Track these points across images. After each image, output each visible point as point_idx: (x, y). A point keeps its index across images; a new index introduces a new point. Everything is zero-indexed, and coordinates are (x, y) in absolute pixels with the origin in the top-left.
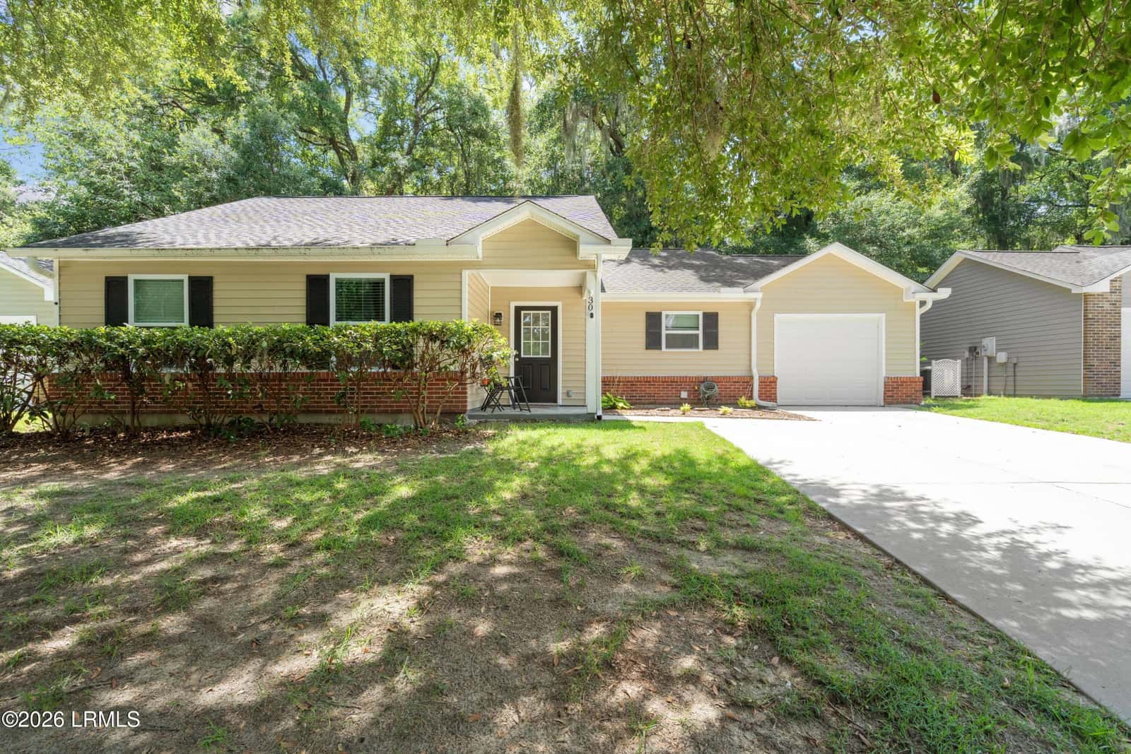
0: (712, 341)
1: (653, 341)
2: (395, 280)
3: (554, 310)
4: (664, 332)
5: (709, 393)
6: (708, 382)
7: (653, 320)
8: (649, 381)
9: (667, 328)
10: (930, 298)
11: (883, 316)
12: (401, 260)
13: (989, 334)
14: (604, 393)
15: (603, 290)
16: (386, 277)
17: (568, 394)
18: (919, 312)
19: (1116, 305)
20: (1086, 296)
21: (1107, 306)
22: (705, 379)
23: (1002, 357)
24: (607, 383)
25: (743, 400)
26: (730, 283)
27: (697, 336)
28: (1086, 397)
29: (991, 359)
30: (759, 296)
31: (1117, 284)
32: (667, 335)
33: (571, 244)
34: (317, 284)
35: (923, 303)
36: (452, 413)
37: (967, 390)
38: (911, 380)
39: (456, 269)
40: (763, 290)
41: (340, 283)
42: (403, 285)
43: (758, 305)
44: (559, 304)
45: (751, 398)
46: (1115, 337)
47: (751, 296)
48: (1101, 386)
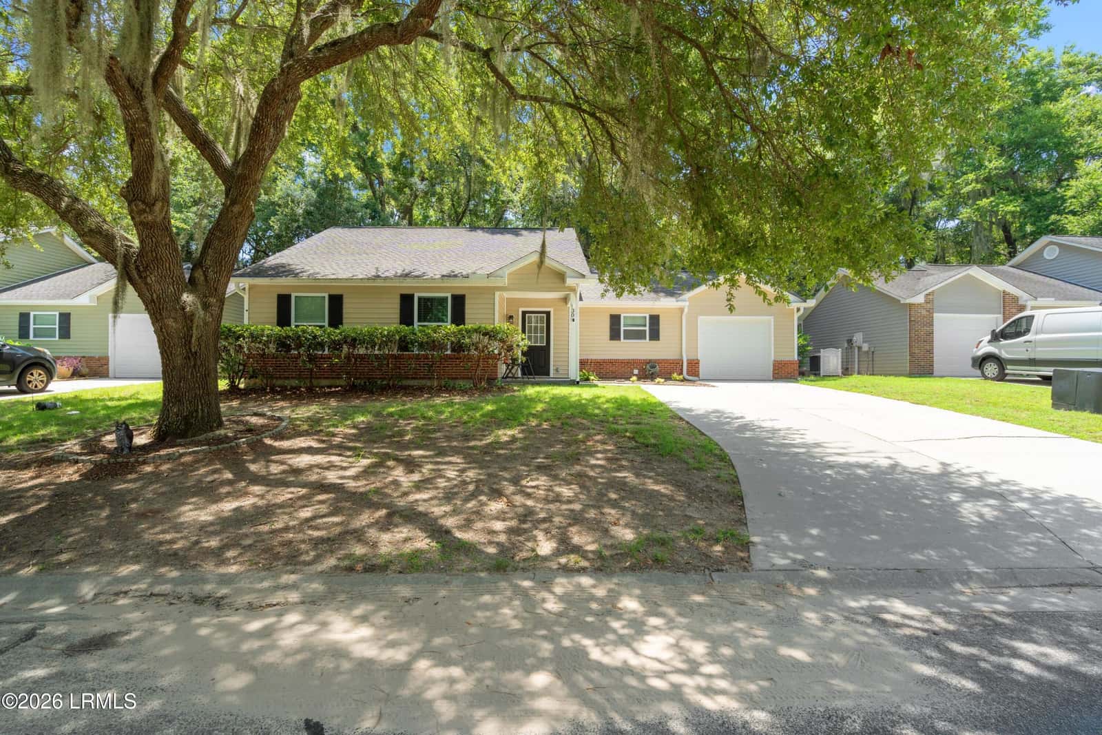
0: (655, 335)
1: (615, 335)
2: (455, 297)
3: (548, 313)
4: (622, 328)
5: (653, 370)
6: (652, 363)
7: (615, 320)
8: (612, 362)
9: (625, 326)
10: (803, 306)
11: (772, 319)
12: (458, 286)
13: (858, 330)
14: (581, 370)
15: (581, 299)
16: (449, 295)
17: (557, 370)
18: (796, 316)
19: (930, 312)
20: (910, 305)
21: (924, 312)
22: (650, 361)
23: (866, 347)
24: (583, 363)
25: (675, 375)
26: (673, 294)
27: (645, 331)
28: (911, 375)
29: (859, 349)
30: (687, 303)
31: (931, 297)
32: (625, 331)
33: (561, 276)
34: (406, 300)
35: (798, 309)
36: (491, 380)
37: (845, 371)
38: (791, 363)
39: (491, 291)
40: (690, 299)
41: (420, 299)
42: (459, 301)
43: (686, 310)
44: (551, 310)
45: (681, 373)
46: (930, 334)
47: (680, 304)
48: (922, 367)
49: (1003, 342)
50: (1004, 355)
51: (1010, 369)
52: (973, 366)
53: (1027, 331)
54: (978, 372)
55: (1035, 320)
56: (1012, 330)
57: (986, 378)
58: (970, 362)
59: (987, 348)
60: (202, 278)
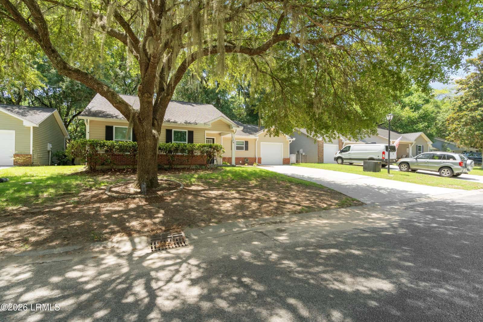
0: (247, 149)
3: (213, 139)
5: (246, 161)
9: (236, 145)
10: (292, 140)
11: (282, 143)
12: (191, 127)
13: (301, 148)
14: (223, 162)
16: (187, 131)
18: (289, 143)
19: (323, 143)
20: (318, 141)
21: (321, 143)
22: (246, 158)
23: (304, 154)
24: (224, 159)
26: (251, 134)
27: (243, 147)
28: (318, 163)
29: (302, 154)
30: (258, 137)
34: (169, 132)
35: (290, 141)
37: (297, 162)
38: (287, 159)
39: (204, 130)
40: (259, 136)
41: (174, 132)
42: (191, 133)
43: (257, 140)
44: (215, 138)
45: (256, 163)
46: (323, 150)
47: (256, 137)
48: (320, 161)
49: (343, 153)
50: (343, 157)
51: (345, 161)
52: (335, 160)
53: (349, 150)
54: (336, 162)
55: (351, 147)
56: (345, 150)
57: (338, 164)
58: (333, 159)
59: (338, 155)
60: (157, 124)
